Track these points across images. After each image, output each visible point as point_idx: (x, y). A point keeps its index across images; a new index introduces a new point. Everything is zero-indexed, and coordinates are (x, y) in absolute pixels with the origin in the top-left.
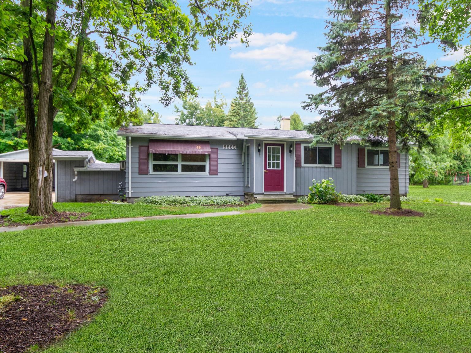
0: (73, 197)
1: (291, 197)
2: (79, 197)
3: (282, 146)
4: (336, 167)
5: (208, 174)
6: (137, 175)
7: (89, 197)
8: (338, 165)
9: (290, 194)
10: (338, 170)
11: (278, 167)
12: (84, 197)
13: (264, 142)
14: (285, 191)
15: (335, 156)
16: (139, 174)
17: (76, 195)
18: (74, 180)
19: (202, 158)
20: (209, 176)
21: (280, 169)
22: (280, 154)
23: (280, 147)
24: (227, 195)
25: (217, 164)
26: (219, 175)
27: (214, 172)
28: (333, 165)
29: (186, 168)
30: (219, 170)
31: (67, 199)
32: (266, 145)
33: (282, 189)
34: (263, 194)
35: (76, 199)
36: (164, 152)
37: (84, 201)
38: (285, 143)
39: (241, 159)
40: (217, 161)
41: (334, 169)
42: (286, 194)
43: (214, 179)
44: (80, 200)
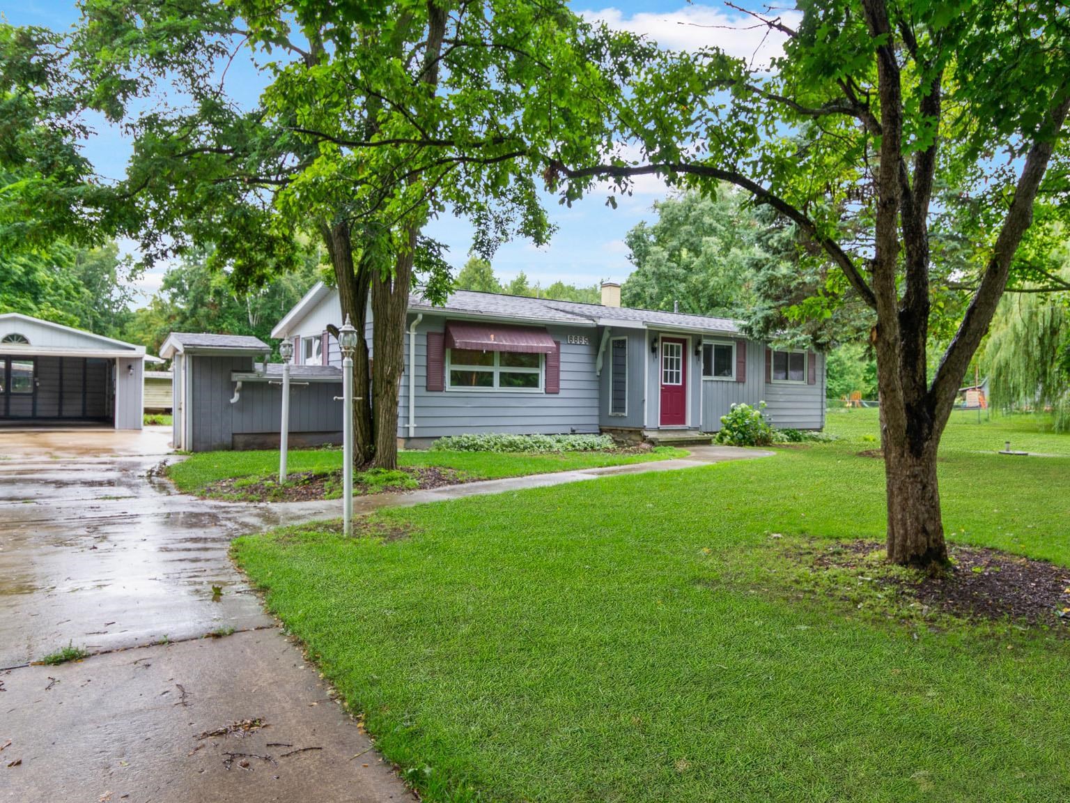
0: (228, 439)
1: (695, 435)
2: (239, 439)
3: (684, 342)
4: (738, 381)
5: (543, 391)
6: (423, 392)
7: (260, 440)
8: (741, 380)
9: (696, 429)
10: (741, 386)
11: (678, 381)
12: (250, 438)
13: (661, 335)
14: (689, 423)
15: (738, 362)
16: (427, 390)
17: (233, 434)
18: (232, 401)
19: (533, 358)
20: (545, 395)
21: (680, 384)
22: (681, 358)
23: (681, 345)
24: (573, 432)
25: (558, 371)
26: (562, 394)
27: (553, 388)
28: (734, 378)
29: (507, 380)
30: (562, 384)
31: (214, 444)
32: (664, 339)
33: (683, 421)
34: (658, 430)
35: (233, 442)
36: (479, 348)
37: (247, 447)
38: (690, 338)
39: (594, 363)
40: (558, 367)
41: (736, 385)
42: (690, 429)
43: (552, 401)
44: (240, 445)
